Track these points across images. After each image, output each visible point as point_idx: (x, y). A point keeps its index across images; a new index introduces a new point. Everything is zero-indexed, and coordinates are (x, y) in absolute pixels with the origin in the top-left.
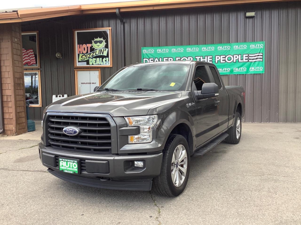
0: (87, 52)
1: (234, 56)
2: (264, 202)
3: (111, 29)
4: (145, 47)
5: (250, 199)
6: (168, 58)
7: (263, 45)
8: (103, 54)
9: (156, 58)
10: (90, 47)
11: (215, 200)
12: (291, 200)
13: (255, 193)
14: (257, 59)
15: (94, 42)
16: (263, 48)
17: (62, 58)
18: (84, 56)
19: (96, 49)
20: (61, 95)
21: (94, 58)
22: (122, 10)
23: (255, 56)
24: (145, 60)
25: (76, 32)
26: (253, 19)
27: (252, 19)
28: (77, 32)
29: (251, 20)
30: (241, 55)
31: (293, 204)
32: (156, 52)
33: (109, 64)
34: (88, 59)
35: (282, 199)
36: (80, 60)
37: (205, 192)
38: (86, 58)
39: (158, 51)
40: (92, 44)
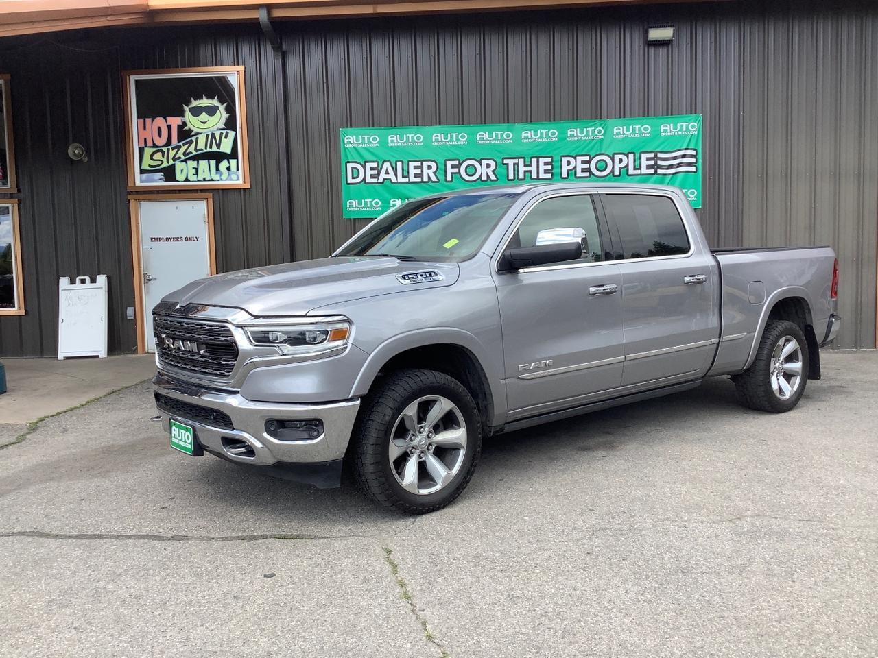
0: (169, 143)
1: (613, 156)
2: (764, 609)
3: (245, 71)
4: (351, 127)
5: (719, 600)
6: (422, 161)
7: (696, 124)
8: (219, 148)
9: (386, 162)
10: (178, 126)
11: (614, 610)
12: (842, 600)
13: (730, 578)
14: (679, 165)
15: (190, 109)
16: (698, 133)
17: (86, 159)
18: (160, 154)
19: (198, 134)
20: (87, 279)
21: (190, 159)
22: (278, 14)
23: (675, 158)
24: (352, 168)
25: (132, 79)
26: (668, 51)
27: (665, 50)
28: (136, 81)
29: (662, 52)
30: (634, 156)
31: (851, 611)
32: (383, 143)
33: (238, 179)
34: (171, 162)
35: (815, 597)
36: (145, 167)
37: (579, 585)
38: (165, 160)
39: (390, 139)
40: (183, 116)
